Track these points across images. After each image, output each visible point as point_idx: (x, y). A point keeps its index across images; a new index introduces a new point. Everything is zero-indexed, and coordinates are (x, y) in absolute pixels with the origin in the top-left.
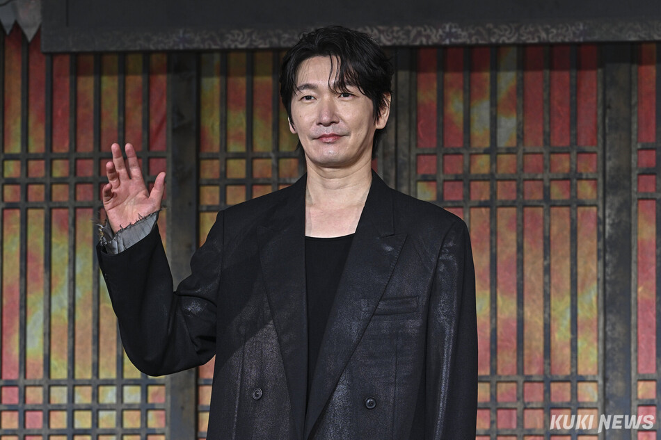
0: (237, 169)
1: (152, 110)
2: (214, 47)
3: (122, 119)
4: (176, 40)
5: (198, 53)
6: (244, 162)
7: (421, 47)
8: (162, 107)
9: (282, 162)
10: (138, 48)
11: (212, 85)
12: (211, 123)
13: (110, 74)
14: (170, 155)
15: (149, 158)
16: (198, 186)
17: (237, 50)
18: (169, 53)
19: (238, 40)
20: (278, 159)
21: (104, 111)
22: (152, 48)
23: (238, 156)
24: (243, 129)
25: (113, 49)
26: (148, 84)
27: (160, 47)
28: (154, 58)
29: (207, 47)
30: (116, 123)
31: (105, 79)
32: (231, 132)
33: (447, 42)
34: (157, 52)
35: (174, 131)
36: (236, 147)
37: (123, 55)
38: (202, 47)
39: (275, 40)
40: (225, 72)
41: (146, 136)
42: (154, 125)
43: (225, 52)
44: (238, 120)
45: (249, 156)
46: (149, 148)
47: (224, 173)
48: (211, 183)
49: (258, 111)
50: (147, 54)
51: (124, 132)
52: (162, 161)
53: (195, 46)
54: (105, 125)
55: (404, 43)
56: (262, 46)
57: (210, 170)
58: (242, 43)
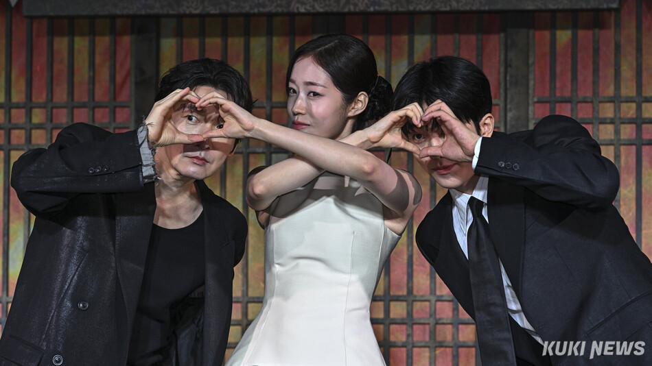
1: (118, 66)
2: (171, 12)
3: (92, 73)
4: (137, 6)
5: (157, 18)
7: (350, 13)
8: (126, 63)
10: (106, 13)
11: (168, 45)
13: (82, 34)
14: (133, 105)
15: (115, 107)
17: (192, 16)
18: (133, 17)
19: (192, 7)
21: (76, 66)
22: (118, 12)
25: (85, 13)
26: (115, 44)
27: (125, 12)
28: (119, 22)
29: (165, 12)
30: (86, 77)
31: (77, 39)
33: (372, 9)
34: (122, 16)
35: (137, 84)
37: (92, 18)
38: (161, 12)
39: (224, 7)
40: (180, 34)
41: (112, 88)
42: (119, 79)
43: (180, 17)
46: (115, 99)
50: (113, 17)
51: (94, 84)
52: (126, 109)
53: (155, 11)
54: (76, 79)
55: (335, 10)
56: (213, 12)
58: (196, 9)
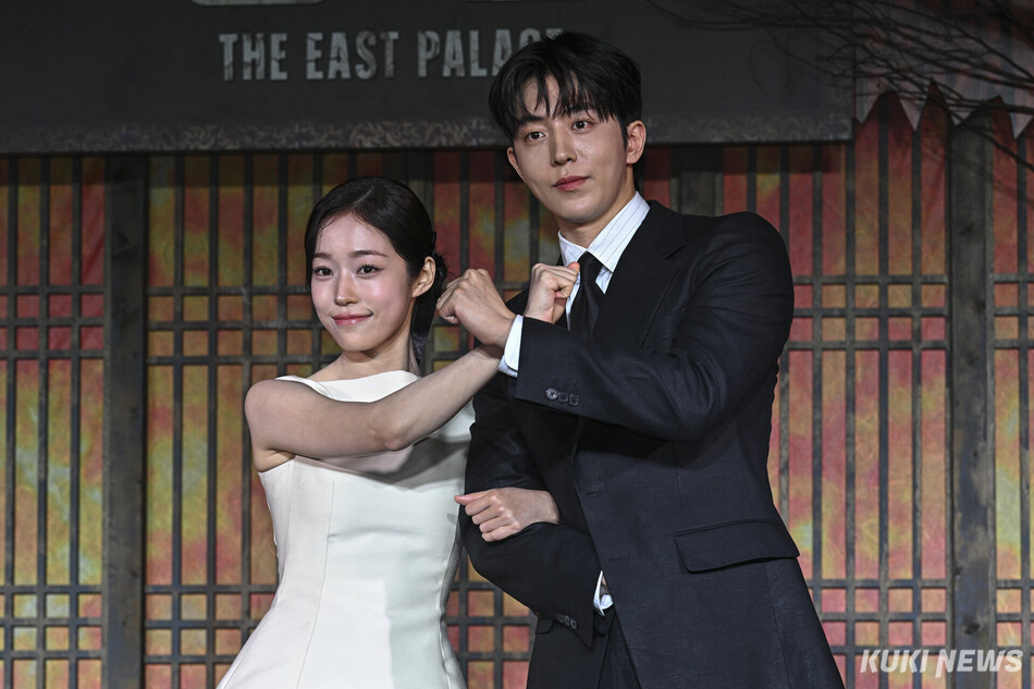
0: (197, 309)
1: (84, 230)
2: (167, 148)
3: (45, 242)
4: (114, 139)
5: (146, 156)
6: (206, 299)
7: (440, 149)
8: (98, 226)
9: (256, 299)
10: (67, 149)
11: (163, 199)
12: (162, 247)
13: (30, 182)
14: (108, 291)
15: (81, 294)
16: (146, 331)
17: (197, 153)
18: (107, 155)
19: (199, 139)
20: (251, 296)
21: (21, 231)
22: (85, 148)
23: (198, 292)
24: (205, 257)
25: (34, 150)
26: (80, 197)
27: (97, 148)
28: (86, 163)
29: (158, 148)
30: (37, 249)
31: (22, 190)
32: (189, 260)
33: (474, 143)
34: (90, 154)
35: (114, 258)
36: (195, 279)
37: (46, 158)
38: (151, 148)
39: (248, 140)
40: (180, 181)
41: (77, 265)
42: (87, 250)
43: (180, 155)
44: (197, 243)
45: (213, 292)
46: (81, 282)
47: (180, 315)
48: (162, 327)
49: (223, 233)
50: (77, 156)
51: (48, 260)
52: (98, 297)
53: (142, 146)
54: (21, 251)
55: (418, 144)
56: (230, 147)
57: (161, 310)
58: (204, 144)
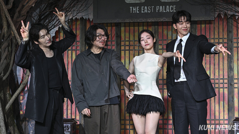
1: (112, 33)
2: (123, 22)
4: (116, 21)
5: (120, 23)
6: (128, 42)
7: (159, 22)
8: (114, 32)
9: (135, 42)
11: (123, 29)
12: (123, 35)
14: (116, 41)
15: (112, 41)
16: (121, 46)
17: (127, 23)
18: (115, 23)
19: (127, 21)
20: (134, 41)
23: (127, 41)
24: (128, 36)
26: (112, 29)
32: (126, 37)
33: (164, 21)
34: (113, 23)
35: (116, 37)
36: (127, 39)
37: (107, 23)
39: (134, 21)
40: (125, 26)
41: (111, 38)
42: (113, 36)
43: (125, 23)
44: (127, 34)
45: (129, 41)
47: (125, 44)
48: (123, 46)
49: (131, 33)
50: (111, 23)
52: (114, 42)
53: (120, 22)
55: (156, 21)
56: (131, 22)
57: (122, 43)
